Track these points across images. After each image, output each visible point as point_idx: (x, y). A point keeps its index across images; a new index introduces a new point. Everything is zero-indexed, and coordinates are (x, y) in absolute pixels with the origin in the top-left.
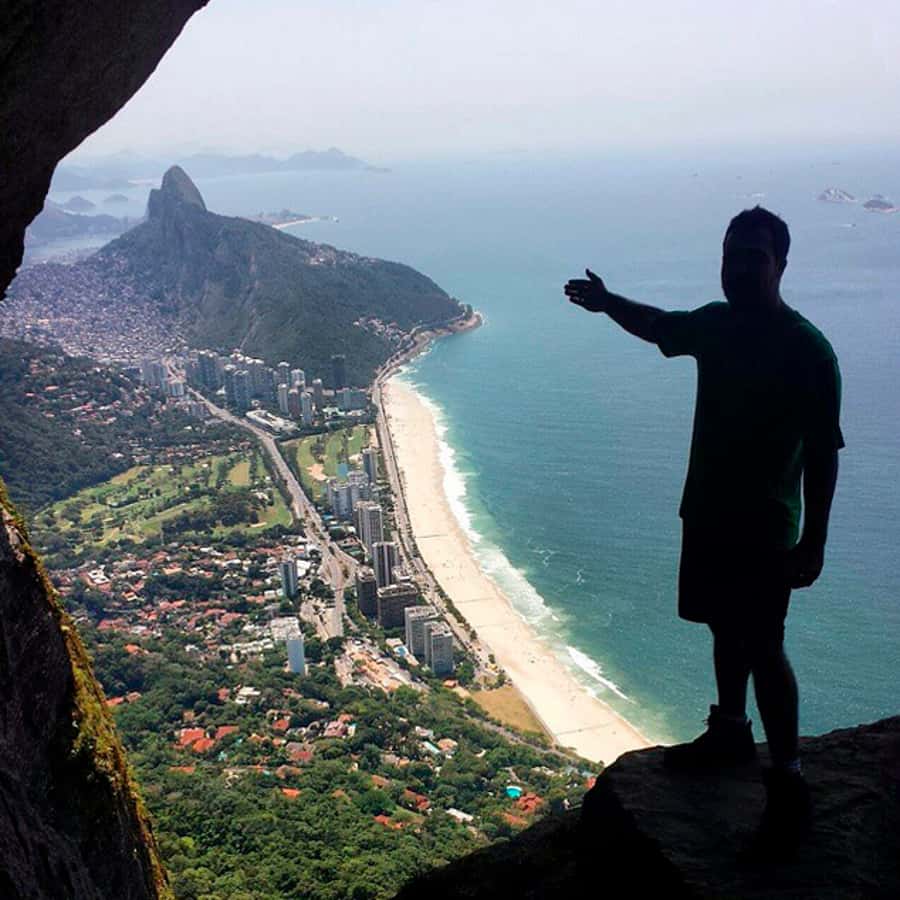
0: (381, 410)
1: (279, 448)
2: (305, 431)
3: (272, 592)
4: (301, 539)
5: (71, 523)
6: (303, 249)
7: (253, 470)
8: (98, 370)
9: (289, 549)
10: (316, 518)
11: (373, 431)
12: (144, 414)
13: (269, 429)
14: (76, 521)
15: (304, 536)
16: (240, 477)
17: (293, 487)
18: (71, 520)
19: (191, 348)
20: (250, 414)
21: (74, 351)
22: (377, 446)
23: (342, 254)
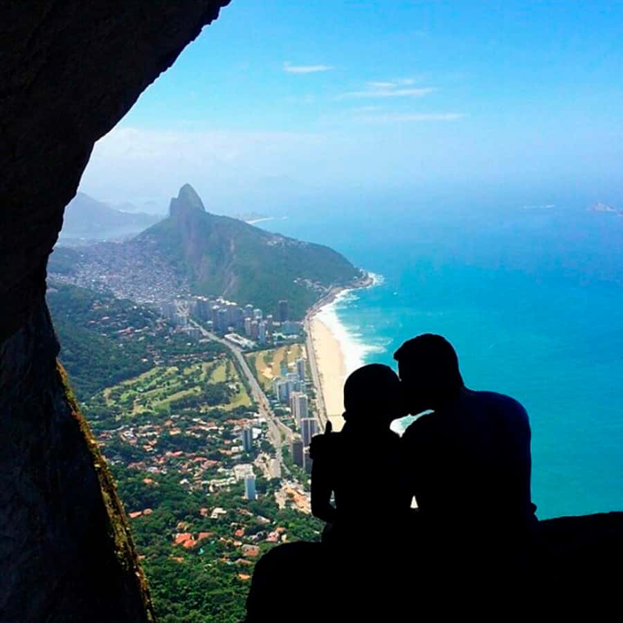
0: (309, 334)
1: (244, 357)
2: (262, 347)
3: (237, 448)
4: (256, 415)
5: (114, 402)
6: (265, 235)
7: (227, 371)
8: (135, 307)
9: (249, 421)
10: (265, 401)
11: (304, 348)
12: (161, 335)
13: (239, 345)
14: (117, 400)
15: (258, 413)
16: (219, 376)
17: (252, 382)
18: (114, 399)
19: (193, 295)
20: (227, 336)
21: (120, 296)
22: (306, 357)
23: (287, 239)
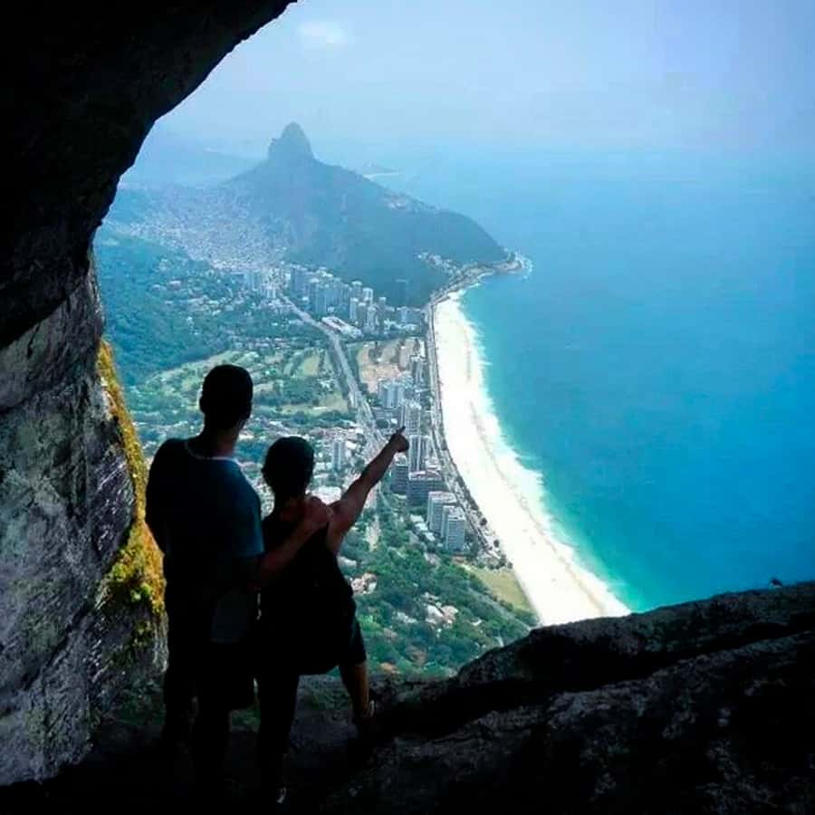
0: (431, 326)
1: (344, 349)
2: (367, 337)
3: (323, 464)
4: (352, 424)
5: (173, 389)
6: (387, 196)
7: (321, 364)
8: (213, 272)
9: (342, 430)
10: (366, 407)
11: (422, 343)
12: (245, 308)
13: (338, 332)
14: (178, 389)
15: (355, 422)
16: (309, 367)
17: (350, 381)
18: (173, 386)
19: (287, 263)
20: (324, 319)
21: (195, 256)
22: (424, 355)
23: (415, 202)
